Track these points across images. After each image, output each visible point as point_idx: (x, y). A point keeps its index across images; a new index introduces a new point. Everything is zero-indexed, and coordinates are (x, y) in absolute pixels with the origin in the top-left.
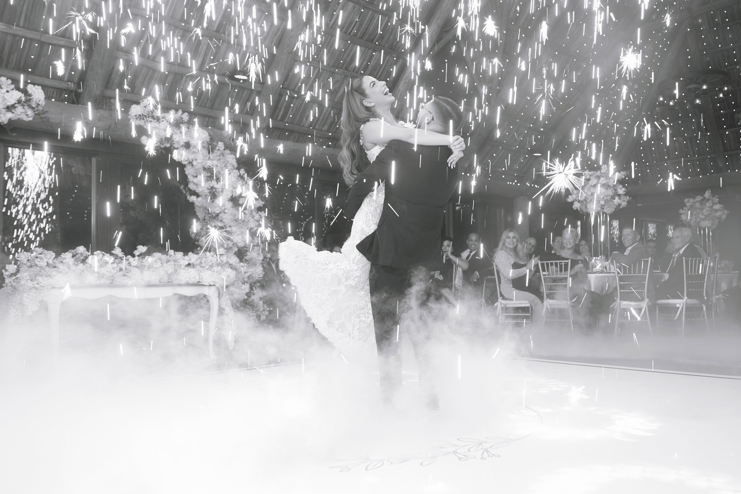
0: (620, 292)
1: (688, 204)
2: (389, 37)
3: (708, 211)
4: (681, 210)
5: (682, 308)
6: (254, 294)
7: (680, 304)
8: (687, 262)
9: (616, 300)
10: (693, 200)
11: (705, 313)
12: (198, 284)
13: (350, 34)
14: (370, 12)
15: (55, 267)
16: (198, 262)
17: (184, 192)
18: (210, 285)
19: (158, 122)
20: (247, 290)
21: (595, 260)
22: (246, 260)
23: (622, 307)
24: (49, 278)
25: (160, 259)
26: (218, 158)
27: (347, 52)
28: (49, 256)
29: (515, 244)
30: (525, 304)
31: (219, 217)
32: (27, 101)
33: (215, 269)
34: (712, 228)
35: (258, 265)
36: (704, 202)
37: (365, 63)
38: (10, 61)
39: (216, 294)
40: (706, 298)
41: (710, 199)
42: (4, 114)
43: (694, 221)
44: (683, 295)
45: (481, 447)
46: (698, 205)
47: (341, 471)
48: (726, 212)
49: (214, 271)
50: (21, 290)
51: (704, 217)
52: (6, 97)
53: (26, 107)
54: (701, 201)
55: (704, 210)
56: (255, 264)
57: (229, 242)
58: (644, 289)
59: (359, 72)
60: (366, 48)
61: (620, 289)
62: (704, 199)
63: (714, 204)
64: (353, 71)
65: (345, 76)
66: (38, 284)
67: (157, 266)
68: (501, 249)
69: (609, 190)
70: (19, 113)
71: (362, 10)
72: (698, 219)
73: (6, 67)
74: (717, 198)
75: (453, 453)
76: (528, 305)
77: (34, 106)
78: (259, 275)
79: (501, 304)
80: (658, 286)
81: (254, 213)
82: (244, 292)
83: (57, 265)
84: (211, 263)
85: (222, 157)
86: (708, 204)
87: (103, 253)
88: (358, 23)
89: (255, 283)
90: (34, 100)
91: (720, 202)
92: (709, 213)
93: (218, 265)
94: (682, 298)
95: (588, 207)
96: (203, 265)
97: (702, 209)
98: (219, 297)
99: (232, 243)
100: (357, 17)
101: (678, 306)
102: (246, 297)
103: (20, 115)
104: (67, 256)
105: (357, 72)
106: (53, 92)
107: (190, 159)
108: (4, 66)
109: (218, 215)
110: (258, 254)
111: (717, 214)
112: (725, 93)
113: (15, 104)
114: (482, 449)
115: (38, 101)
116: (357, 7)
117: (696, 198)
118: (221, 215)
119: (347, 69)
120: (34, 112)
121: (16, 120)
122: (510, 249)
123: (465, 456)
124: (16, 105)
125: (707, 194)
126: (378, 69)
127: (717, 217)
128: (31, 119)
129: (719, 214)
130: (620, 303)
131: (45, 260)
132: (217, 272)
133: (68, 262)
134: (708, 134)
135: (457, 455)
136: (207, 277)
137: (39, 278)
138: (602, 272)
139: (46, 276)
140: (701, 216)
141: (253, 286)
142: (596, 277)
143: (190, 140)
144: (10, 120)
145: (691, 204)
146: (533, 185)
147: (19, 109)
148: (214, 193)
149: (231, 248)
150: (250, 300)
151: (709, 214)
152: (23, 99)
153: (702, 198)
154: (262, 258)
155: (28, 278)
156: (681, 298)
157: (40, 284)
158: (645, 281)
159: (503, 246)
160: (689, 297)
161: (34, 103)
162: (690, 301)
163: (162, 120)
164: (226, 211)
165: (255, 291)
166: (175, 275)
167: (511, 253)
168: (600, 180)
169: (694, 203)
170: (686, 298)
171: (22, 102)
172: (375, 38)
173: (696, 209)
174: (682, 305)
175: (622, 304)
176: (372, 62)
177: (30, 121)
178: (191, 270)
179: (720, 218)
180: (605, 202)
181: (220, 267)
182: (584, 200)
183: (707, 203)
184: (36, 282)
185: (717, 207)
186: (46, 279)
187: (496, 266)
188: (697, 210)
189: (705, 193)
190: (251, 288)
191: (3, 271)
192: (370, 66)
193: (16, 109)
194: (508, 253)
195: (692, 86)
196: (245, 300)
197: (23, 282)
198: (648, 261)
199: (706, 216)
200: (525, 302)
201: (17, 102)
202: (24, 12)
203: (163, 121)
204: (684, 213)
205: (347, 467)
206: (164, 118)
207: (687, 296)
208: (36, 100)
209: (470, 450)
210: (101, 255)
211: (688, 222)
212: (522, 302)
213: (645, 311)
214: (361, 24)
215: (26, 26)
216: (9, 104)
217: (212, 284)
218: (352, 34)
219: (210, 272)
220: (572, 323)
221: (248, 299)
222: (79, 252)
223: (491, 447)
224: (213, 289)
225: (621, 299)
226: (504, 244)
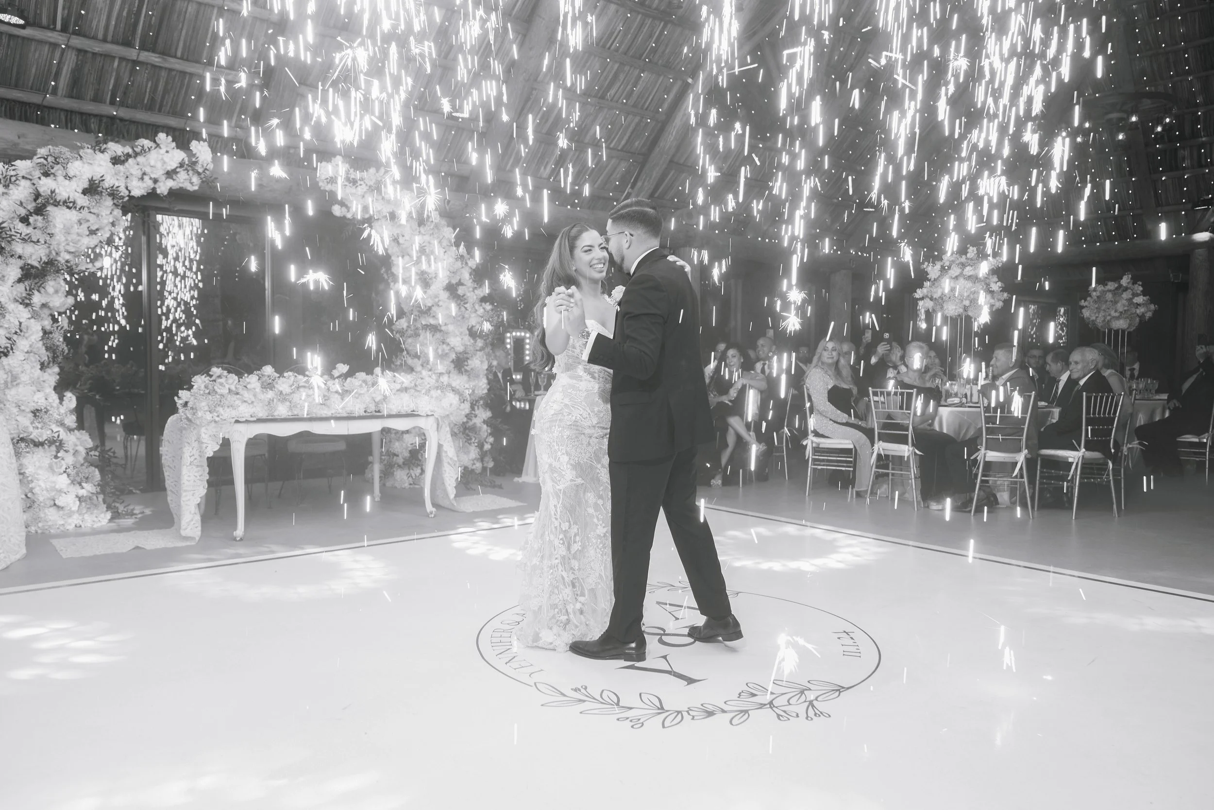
0: (987, 439)
1: (1094, 294)
2: (664, 51)
3: (1124, 306)
4: (1083, 301)
5: (1077, 464)
6: (476, 416)
7: (1074, 458)
8: (1089, 399)
9: (979, 450)
10: (1102, 288)
11: (1111, 473)
12: (412, 415)
13: (609, 48)
14: (640, 16)
15: (237, 394)
16: (413, 385)
17: (386, 277)
18: (427, 415)
19: (354, 187)
20: (467, 411)
21: (951, 385)
22: (466, 371)
23: (987, 459)
24: (231, 409)
25: (365, 381)
26: (431, 232)
27: (605, 74)
28: (230, 381)
29: (835, 359)
30: (847, 444)
31: (431, 312)
32: (191, 165)
33: (434, 393)
34: (1128, 330)
35: (481, 376)
36: (1120, 291)
37: (629, 87)
38: (165, 103)
39: (435, 425)
40: (1113, 451)
41: (1130, 288)
42: (164, 183)
43: (1102, 319)
44: (1080, 446)
45: (803, 698)
46: (1109, 296)
47: (632, 727)
48: (1152, 307)
49: (432, 397)
50: (198, 423)
51: (1117, 314)
52: (165, 159)
53: (191, 172)
54: (1114, 290)
55: (1119, 305)
56: (477, 376)
57: (444, 346)
58: (1022, 436)
59: (620, 101)
60: (631, 67)
61: (987, 434)
62: (1120, 286)
63: (1135, 295)
64: (611, 100)
65: (600, 107)
66: (218, 416)
67: (362, 392)
68: (816, 366)
69: (977, 284)
70: (182, 181)
71: (629, 15)
72: (1109, 318)
73: (160, 110)
74: (1139, 285)
75: (768, 706)
76: (851, 446)
77: (200, 170)
78: (483, 389)
79: (812, 442)
80: (1042, 429)
81: (477, 306)
82: (463, 413)
83: (240, 391)
84: (429, 386)
85: (436, 231)
86: (1126, 295)
87: (296, 374)
88: (621, 33)
89: (477, 401)
90: (200, 163)
91: (1144, 293)
92: (1126, 308)
93: (437, 388)
94: (1077, 450)
95: (945, 307)
96: (418, 389)
97: (1116, 302)
98: (438, 430)
99: (449, 348)
100: (621, 25)
101: (1070, 460)
102: (465, 420)
103: (183, 182)
104: (252, 380)
105: (617, 102)
106: (217, 142)
107: (395, 235)
108: (157, 110)
109: (430, 308)
110: (482, 362)
111: (1138, 311)
112: (1165, 126)
113: (177, 167)
114: (805, 701)
115: (205, 165)
116: (622, 10)
117: (1106, 285)
118: (434, 309)
119: (603, 97)
120: (201, 179)
121: (177, 189)
122: (829, 365)
123: (785, 712)
124: (178, 170)
125: (1125, 281)
126: (647, 95)
127: (1138, 315)
128: (196, 188)
129: (1140, 310)
130: (985, 454)
131: (227, 386)
132: (437, 398)
133: (255, 389)
134: (1133, 179)
135: (774, 709)
136: (424, 404)
137: (220, 409)
138: (961, 405)
139: (228, 407)
140: (1113, 314)
141: (475, 405)
142: (952, 412)
143: (395, 209)
144: (171, 189)
145: (1098, 294)
146: (860, 253)
147: (182, 175)
148: (425, 279)
149: (447, 354)
150: (471, 423)
151: (1125, 310)
152: (186, 160)
153: (1116, 285)
154: (486, 367)
155: (206, 408)
156: (1075, 449)
157: (221, 417)
158: (1024, 425)
159: (818, 361)
160: (1087, 448)
161: (200, 166)
162: (1090, 455)
163: (359, 182)
164: (440, 303)
165: (477, 412)
166: (384, 403)
167: (830, 372)
168: (965, 270)
169: (1104, 291)
170: (1084, 450)
171: (185, 166)
172: (644, 53)
173: (1107, 301)
174: (1077, 460)
175: (987, 455)
176: (638, 87)
177: (195, 191)
178: (405, 397)
179: (1142, 317)
180: (971, 302)
181: (439, 391)
182: (940, 297)
183: (1124, 293)
184: (216, 414)
185: (1140, 300)
186: (228, 410)
187: (808, 389)
188: (1108, 303)
189: (1122, 279)
190: (472, 407)
191: (176, 398)
192: (635, 93)
193: (178, 175)
194: (826, 372)
195: (1114, 115)
196: (464, 423)
197: (200, 414)
198: (1030, 396)
199: (1121, 313)
200: (847, 441)
201: (179, 165)
202: (182, 38)
203: (361, 185)
204: (1086, 306)
205: (639, 719)
206: (362, 179)
207: (1085, 448)
208: (203, 162)
209: (791, 702)
210: (292, 378)
211: (1093, 321)
212: (842, 441)
213: (1021, 468)
214: (625, 34)
215: (185, 57)
216: (169, 168)
217: (430, 413)
218: (613, 47)
219: (427, 397)
220: (913, 477)
221: (467, 422)
222: (266, 374)
223: (816, 699)
224: (431, 420)
225: (986, 449)
226: (820, 358)
